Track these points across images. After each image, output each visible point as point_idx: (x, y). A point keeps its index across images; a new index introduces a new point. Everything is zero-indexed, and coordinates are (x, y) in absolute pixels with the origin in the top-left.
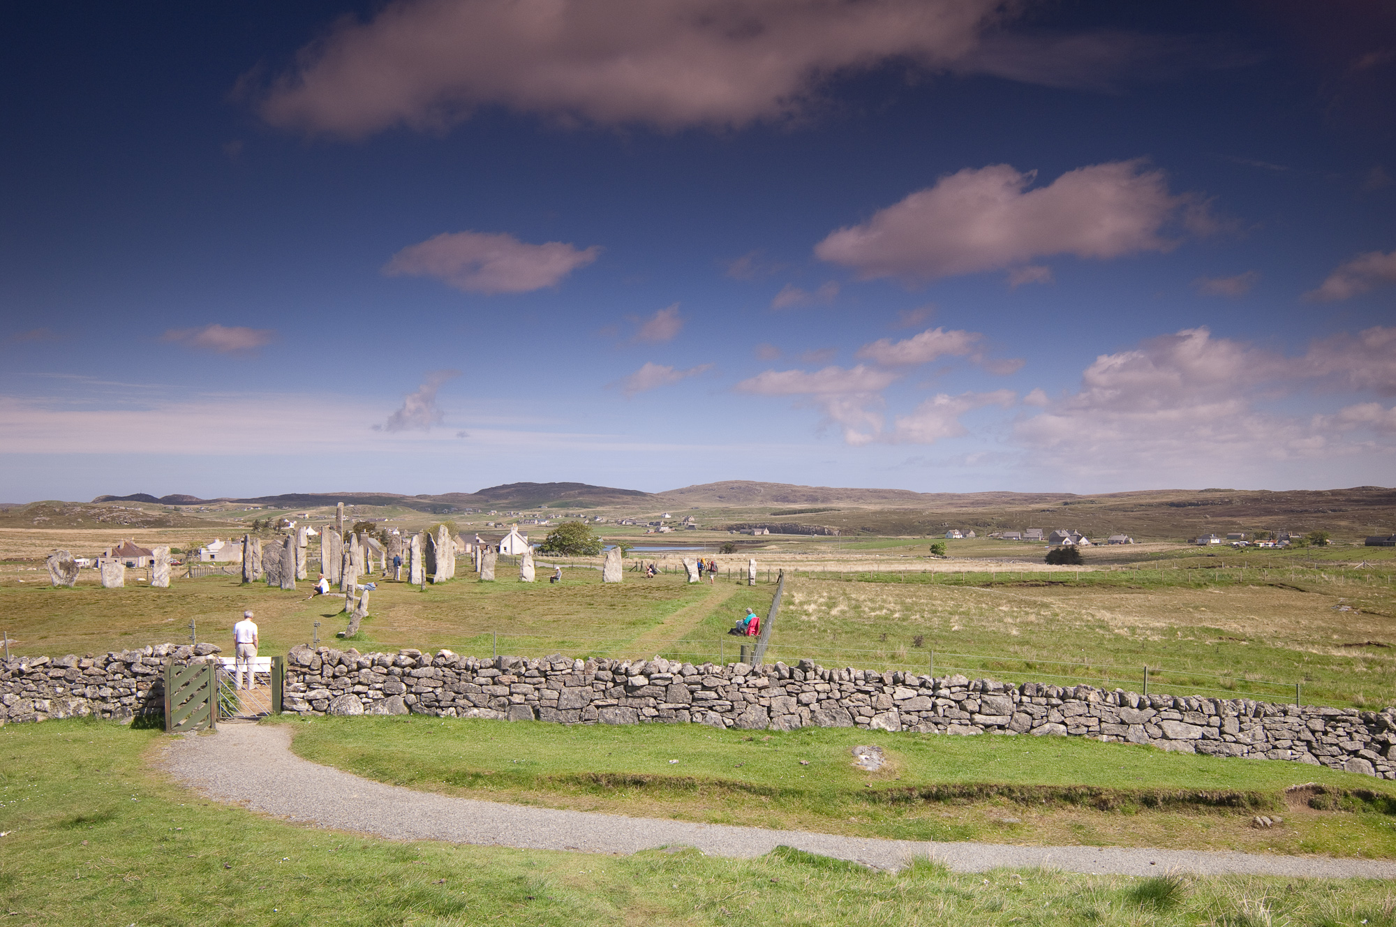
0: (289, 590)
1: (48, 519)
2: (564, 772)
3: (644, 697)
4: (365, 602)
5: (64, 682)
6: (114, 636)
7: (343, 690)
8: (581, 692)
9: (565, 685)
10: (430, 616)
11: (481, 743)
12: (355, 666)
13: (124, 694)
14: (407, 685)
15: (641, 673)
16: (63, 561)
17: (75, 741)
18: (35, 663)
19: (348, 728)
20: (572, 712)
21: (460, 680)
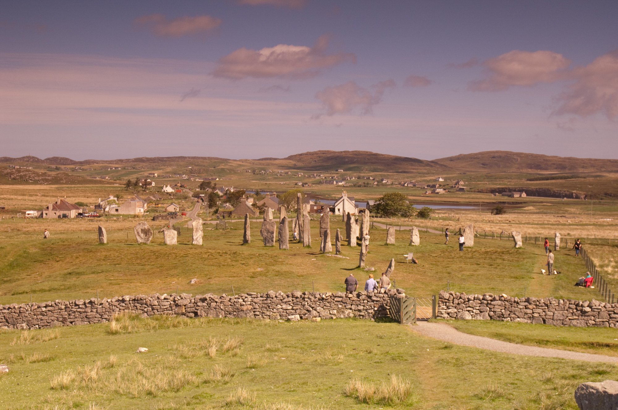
2: (578, 341)
3: (589, 316)
4: (393, 265)
5: (342, 303)
7: (462, 309)
8: (562, 313)
9: (556, 310)
12: (467, 300)
13: (368, 309)
14: (489, 308)
15: (588, 306)
16: (143, 228)
20: (559, 321)
21: (512, 307)
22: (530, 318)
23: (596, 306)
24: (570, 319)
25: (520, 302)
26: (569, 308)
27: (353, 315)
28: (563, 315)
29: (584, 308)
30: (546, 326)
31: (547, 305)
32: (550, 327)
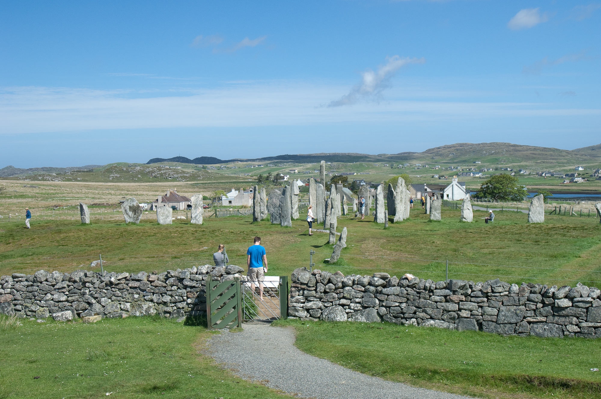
0: (287, 227)
1: (118, 176)
2: (503, 373)
3: (568, 316)
4: (344, 236)
5: (139, 291)
6: (168, 259)
7: (332, 302)
8: (515, 310)
9: (503, 304)
10: (392, 248)
11: (437, 347)
12: (340, 285)
13: (178, 300)
14: (379, 300)
15: (566, 297)
16: (131, 205)
17: (148, 332)
18: (120, 277)
19: (336, 331)
20: (508, 326)
21: (420, 297)
22: (453, 318)
23: (581, 296)
24: (529, 323)
25: (436, 289)
26: (528, 300)
27: (155, 311)
28: (517, 315)
29: (556, 300)
30: (482, 336)
31: (486, 295)
32: (489, 338)
